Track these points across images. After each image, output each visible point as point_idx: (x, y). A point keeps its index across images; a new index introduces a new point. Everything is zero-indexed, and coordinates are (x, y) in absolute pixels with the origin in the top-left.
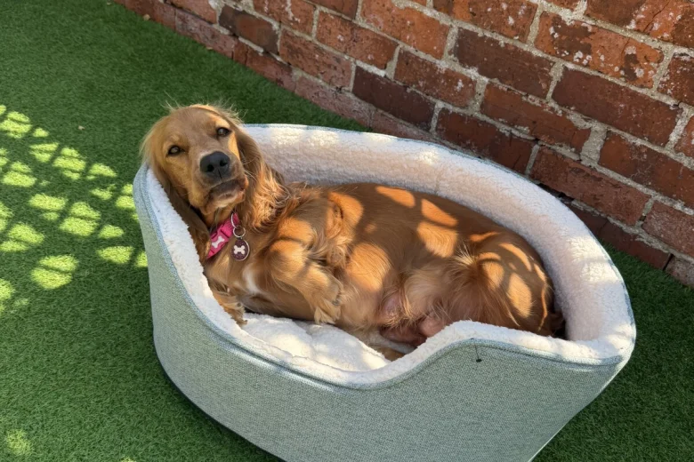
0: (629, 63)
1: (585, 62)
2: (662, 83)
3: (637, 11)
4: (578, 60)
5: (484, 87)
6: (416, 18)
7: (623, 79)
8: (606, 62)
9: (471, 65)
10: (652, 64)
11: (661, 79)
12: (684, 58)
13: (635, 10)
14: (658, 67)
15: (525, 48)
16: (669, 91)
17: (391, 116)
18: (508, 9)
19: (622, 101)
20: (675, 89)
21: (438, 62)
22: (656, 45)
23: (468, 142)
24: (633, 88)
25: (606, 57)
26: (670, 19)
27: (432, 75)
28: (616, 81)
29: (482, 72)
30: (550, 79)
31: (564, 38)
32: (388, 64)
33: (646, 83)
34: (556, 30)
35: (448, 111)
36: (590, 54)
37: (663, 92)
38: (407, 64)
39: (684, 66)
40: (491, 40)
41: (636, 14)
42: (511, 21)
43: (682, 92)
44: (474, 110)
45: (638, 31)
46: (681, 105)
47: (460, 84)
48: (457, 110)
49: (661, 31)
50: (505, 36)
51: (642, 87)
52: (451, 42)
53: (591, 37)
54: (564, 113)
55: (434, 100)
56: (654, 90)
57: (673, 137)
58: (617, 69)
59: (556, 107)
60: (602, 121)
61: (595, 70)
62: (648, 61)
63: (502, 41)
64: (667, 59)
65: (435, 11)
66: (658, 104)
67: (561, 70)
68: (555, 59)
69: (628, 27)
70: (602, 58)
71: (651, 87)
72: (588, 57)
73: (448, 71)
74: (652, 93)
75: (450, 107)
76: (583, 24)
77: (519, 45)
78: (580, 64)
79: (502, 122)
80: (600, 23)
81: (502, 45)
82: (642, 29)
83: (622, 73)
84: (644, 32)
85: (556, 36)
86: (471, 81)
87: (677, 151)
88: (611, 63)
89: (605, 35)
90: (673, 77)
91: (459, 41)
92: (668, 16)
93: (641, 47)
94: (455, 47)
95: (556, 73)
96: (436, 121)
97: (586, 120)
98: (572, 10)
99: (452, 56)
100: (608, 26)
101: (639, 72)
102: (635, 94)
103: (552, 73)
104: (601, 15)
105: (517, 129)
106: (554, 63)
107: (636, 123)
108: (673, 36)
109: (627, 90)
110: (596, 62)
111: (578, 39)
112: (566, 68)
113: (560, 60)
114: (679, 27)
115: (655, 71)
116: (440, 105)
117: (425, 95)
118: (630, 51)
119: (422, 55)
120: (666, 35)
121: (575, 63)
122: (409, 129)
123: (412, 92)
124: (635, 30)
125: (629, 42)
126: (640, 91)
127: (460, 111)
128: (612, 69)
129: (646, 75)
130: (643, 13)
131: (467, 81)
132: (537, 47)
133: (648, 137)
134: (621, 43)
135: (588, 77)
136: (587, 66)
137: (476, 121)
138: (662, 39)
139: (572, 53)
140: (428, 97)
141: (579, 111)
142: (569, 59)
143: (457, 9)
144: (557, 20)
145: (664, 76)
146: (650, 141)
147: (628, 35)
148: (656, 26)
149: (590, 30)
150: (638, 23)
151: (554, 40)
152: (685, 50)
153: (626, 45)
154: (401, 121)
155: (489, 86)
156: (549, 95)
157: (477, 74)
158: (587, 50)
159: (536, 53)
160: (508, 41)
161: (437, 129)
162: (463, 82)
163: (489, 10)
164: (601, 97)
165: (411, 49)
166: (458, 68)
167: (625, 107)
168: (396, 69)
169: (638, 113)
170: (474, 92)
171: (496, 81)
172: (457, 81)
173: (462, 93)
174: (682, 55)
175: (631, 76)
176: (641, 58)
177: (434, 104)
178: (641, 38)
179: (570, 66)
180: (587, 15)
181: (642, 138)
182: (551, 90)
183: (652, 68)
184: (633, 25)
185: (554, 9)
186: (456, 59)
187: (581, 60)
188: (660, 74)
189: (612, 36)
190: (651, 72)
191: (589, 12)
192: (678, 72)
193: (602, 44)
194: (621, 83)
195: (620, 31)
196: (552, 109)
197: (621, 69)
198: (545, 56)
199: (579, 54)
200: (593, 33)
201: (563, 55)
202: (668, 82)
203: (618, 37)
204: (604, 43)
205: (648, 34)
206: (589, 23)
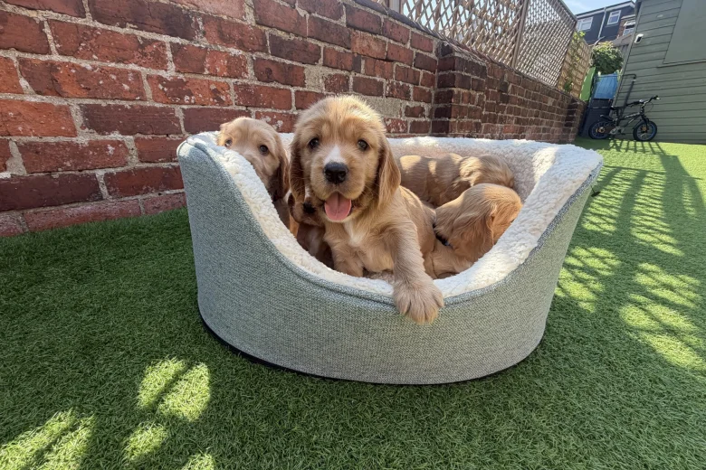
1: (193, 101)
2: (236, 100)
5: (133, 142)
6: (19, 108)
7: (218, 105)
8: (204, 97)
9: (110, 131)
10: (227, 91)
11: (235, 98)
12: (238, 84)
13: (203, 62)
14: (230, 92)
15: (148, 104)
16: (241, 103)
17: (48, 209)
18: (118, 79)
19: (223, 116)
20: (243, 101)
21: (74, 139)
22: (223, 80)
23: (144, 188)
24: (225, 108)
25: (203, 95)
26: (222, 64)
27: (78, 153)
28: (215, 107)
29: (123, 133)
30: (178, 119)
31: (171, 89)
32: (8, 163)
33: (229, 103)
34: (163, 85)
35: (111, 174)
36: (192, 95)
37: (239, 104)
38: (37, 152)
39: (241, 88)
40: (116, 107)
41: (205, 64)
42: (126, 87)
43: (246, 102)
44: (134, 162)
45: (211, 74)
46: (249, 108)
47: (110, 148)
48: (119, 169)
49: (222, 72)
50: (127, 100)
51: (229, 105)
52: (78, 119)
53: (188, 84)
55: (91, 172)
56: (234, 106)
58: (211, 100)
61: (200, 105)
62: (224, 90)
63: (127, 104)
64: (232, 86)
65: (39, 96)
66: (240, 112)
67: (181, 111)
68: (173, 106)
69: (205, 73)
70: (200, 96)
71: (232, 104)
72: (193, 98)
73: (90, 142)
75: (112, 170)
76: (178, 78)
77: (141, 103)
78: (190, 103)
79: (162, 162)
80: (187, 75)
81: (129, 108)
82: (212, 72)
83: (215, 101)
84: (214, 75)
85: (166, 89)
86: (119, 142)
88: (207, 97)
89: (194, 81)
90: (239, 95)
91: (85, 116)
92: (221, 62)
93: (216, 83)
94: (85, 121)
95: (179, 114)
96: (105, 187)
98: (166, 70)
99: (87, 130)
100: (192, 76)
101: (223, 98)
102: (227, 111)
103: (177, 116)
104: (186, 70)
105: (175, 161)
106: (174, 108)
108: (228, 73)
110: (198, 99)
111: (180, 88)
112: (183, 109)
113: (177, 105)
114: (229, 68)
115: (230, 94)
116: (100, 173)
117: (77, 173)
118: (213, 87)
119: (51, 140)
120: (225, 74)
121: (187, 104)
122: (79, 209)
123: (60, 176)
124: (209, 75)
125: (209, 83)
126: (229, 108)
127: (123, 169)
128: (209, 101)
129: (227, 98)
130: (208, 63)
131: (116, 144)
132: (156, 101)
134: (205, 84)
135: (199, 110)
136: (195, 104)
137: (141, 170)
138: (224, 76)
139: (182, 99)
140: (83, 173)
142: (182, 103)
143: (65, 88)
144: (160, 79)
145: (235, 96)
147: (206, 78)
148: (218, 70)
149: (185, 80)
150: (209, 70)
151: (166, 93)
152: (236, 80)
153: (209, 85)
154: (65, 206)
155: (136, 140)
156: (183, 130)
157: (120, 136)
158: (190, 94)
159: (158, 105)
160: (131, 103)
161: (110, 194)
162: (112, 145)
163: (101, 82)
164: (212, 119)
165: (33, 138)
166: (100, 138)
168: (24, 164)
170: (127, 150)
171: (138, 135)
172: (106, 147)
173: (116, 155)
174: (237, 82)
175: (221, 102)
176: (220, 90)
177: (94, 175)
178: (214, 79)
179: (185, 107)
180: (178, 71)
182: (182, 126)
183: (228, 93)
184: (207, 72)
185: (154, 72)
186: (91, 130)
187: (190, 101)
188: (233, 96)
189: (199, 81)
190: (228, 96)
191: (178, 69)
192: (240, 91)
194: (218, 107)
195: (201, 77)
197: (213, 99)
198: (165, 105)
199: (187, 98)
200: (187, 82)
201: (177, 101)
202: (238, 98)
203: (202, 81)
204: (197, 86)
205: (216, 75)
206: (181, 76)
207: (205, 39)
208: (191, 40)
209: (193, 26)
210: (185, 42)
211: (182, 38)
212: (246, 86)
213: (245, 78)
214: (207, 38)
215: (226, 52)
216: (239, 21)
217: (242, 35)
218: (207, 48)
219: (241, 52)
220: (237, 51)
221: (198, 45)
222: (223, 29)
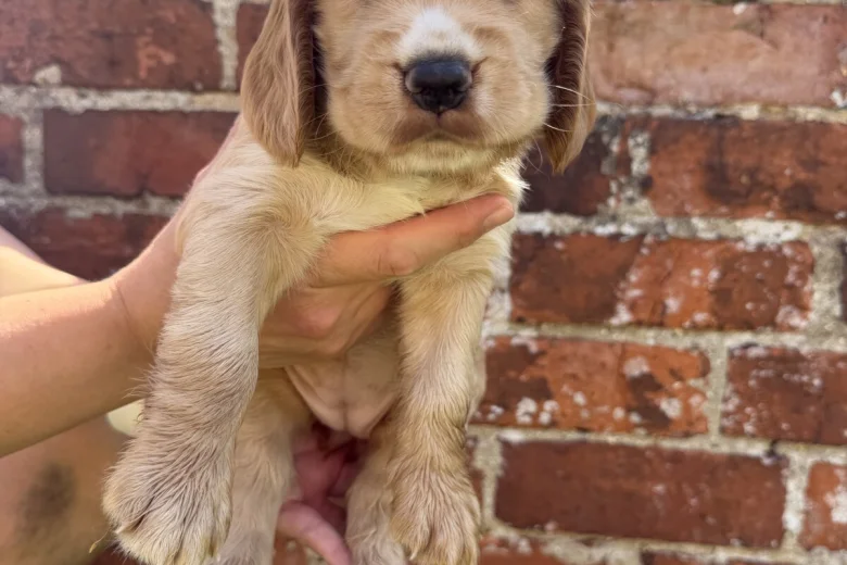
0: (642, 394)
1: (545, 418)
2: (726, 415)
3: (622, 285)
4: (527, 419)
7: (641, 432)
8: (592, 404)
10: (692, 382)
11: (721, 407)
12: (753, 353)
13: (617, 283)
14: (707, 384)
16: (748, 428)
19: (657, 478)
20: (760, 419)
22: (679, 341)
24: (668, 444)
25: (589, 396)
26: (695, 283)
28: (627, 439)
30: (478, 477)
33: (691, 425)
36: (549, 398)
37: (736, 432)
39: (761, 369)
41: (624, 291)
43: (775, 423)
45: (638, 324)
46: (782, 449)
49: (686, 312)
51: (687, 435)
53: (544, 361)
54: (534, 544)
56: (714, 437)
57: (793, 520)
58: (619, 413)
59: (511, 535)
60: (627, 533)
61: (569, 429)
62: (681, 379)
64: (720, 363)
66: (736, 462)
67: (497, 448)
68: (474, 432)
69: (615, 321)
70: (580, 399)
71: (705, 432)
72: (549, 405)
74: (712, 443)
76: (516, 341)
78: (535, 424)
80: (548, 330)
82: (644, 316)
83: (635, 418)
84: (651, 325)
87: (809, 548)
88: (603, 404)
89: (568, 349)
90: (748, 397)
92: (690, 278)
93: (655, 355)
95: (488, 460)
97: (588, 543)
100: (567, 331)
101: (671, 408)
102: (677, 457)
103: (478, 465)
104: (547, 313)
106: (475, 439)
107: (703, 516)
108: (714, 313)
109: (657, 450)
110: (569, 411)
111: (512, 374)
112: (507, 446)
113: (487, 430)
114: (721, 294)
115: (703, 395)
118: (636, 367)
120: (700, 317)
121: (524, 427)
124: (630, 324)
125: (625, 352)
126: (687, 445)
128: (609, 417)
129: (687, 408)
130: (636, 286)
133: (740, 538)
134: (608, 358)
135: (562, 449)
136: (553, 424)
138: (697, 328)
139: (509, 408)
141: (567, 527)
142: (508, 421)
145: (725, 400)
146: (747, 543)
148: (673, 304)
149: (534, 348)
150: (633, 307)
152: (746, 337)
153: (623, 361)
156: (488, 513)
158: (541, 392)
164: (606, 484)
167: (668, 491)
169: (698, 493)
174: (747, 346)
175: (657, 422)
176: (662, 376)
178: (649, 338)
179: (514, 436)
180: (518, 320)
181: (726, 543)
182: (489, 502)
183: (696, 391)
184: (623, 315)
187: (535, 416)
188: (714, 398)
189: (584, 350)
190: (695, 400)
191: (520, 313)
192: (752, 383)
193: (569, 370)
194: (640, 440)
195: (600, 334)
196: (503, 543)
197: (629, 410)
199: (527, 406)
200: (542, 353)
201: (491, 417)
202: (740, 409)
203: (597, 346)
204: (574, 367)
205: (661, 325)
206: (526, 336)
207: (643, 204)
208: (587, 213)
209: (606, 168)
210: (567, 223)
211: (558, 210)
212: (788, 360)
213: (792, 329)
214: (655, 199)
215: (721, 239)
216: (812, 114)
217: (813, 164)
218: (641, 237)
219: (794, 230)
220: (778, 226)
221: (610, 229)
222: (730, 159)
